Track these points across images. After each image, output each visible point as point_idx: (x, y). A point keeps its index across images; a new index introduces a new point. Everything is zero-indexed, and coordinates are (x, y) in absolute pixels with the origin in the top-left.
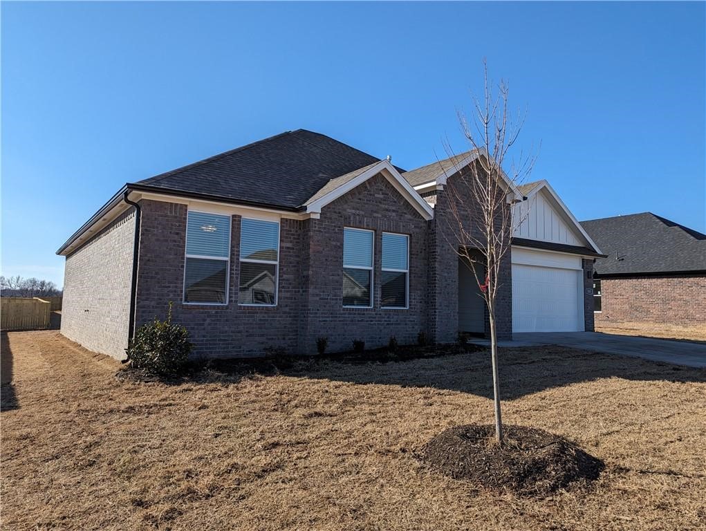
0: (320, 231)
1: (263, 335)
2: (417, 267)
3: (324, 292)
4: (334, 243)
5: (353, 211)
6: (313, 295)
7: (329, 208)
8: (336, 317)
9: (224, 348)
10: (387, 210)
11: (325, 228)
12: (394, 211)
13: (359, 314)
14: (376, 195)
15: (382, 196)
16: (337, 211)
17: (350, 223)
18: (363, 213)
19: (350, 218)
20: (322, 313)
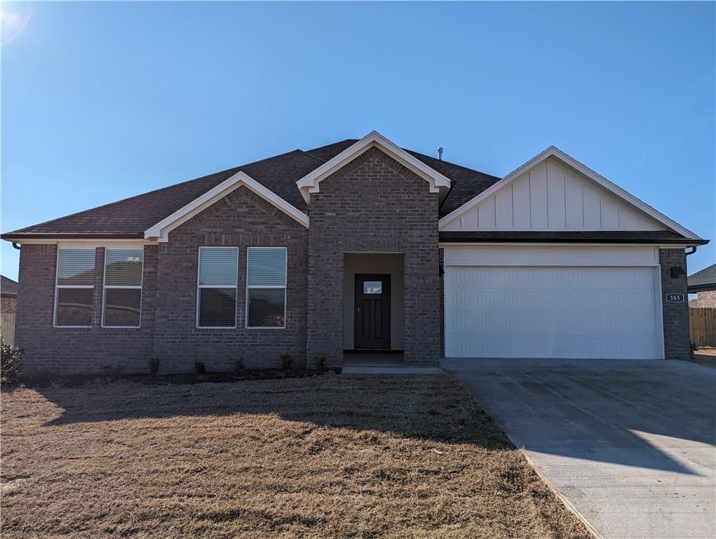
0: (170, 254)
1: (123, 355)
2: (294, 282)
3: (172, 313)
4: (186, 264)
5: (209, 230)
6: (161, 317)
7: (180, 230)
8: (187, 338)
9: (86, 365)
10: (252, 223)
11: (174, 250)
12: (262, 223)
13: (216, 335)
14: (238, 210)
15: (246, 210)
16: (190, 232)
17: (204, 242)
18: (221, 230)
19: (204, 237)
20: (170, 335)
